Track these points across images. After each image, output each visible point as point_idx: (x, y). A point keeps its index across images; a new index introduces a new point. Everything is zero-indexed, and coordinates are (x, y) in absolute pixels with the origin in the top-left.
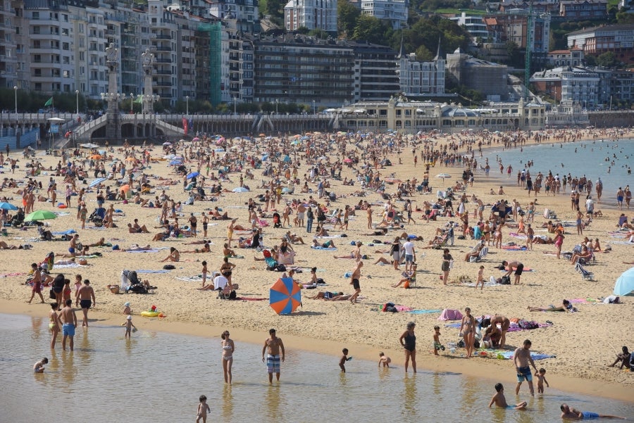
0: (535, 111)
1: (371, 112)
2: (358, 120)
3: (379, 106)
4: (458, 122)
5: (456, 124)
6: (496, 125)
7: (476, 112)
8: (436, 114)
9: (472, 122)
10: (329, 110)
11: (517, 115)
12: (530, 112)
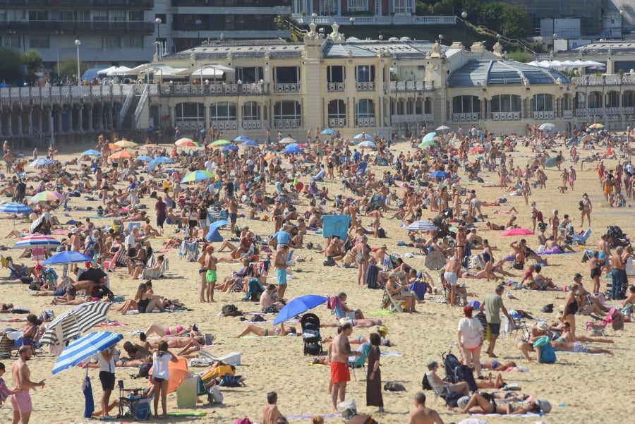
1: (248, 74)
2: (209, 101)
3: (272, 56)
4: (497, 104)
5: (495, 109)
6: (603, 110)
7: (552, 70)
8: (432, 77)
9: (543, 103)
10: (111, 71)
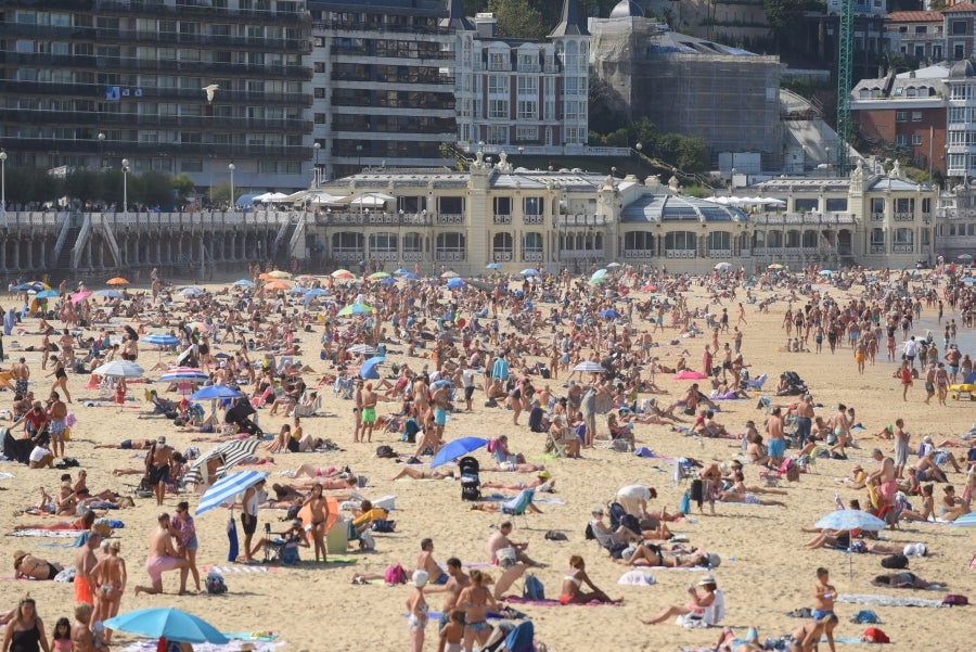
0: (903, 205)
1: (411, 204)
2: (368, 231)
3: (436, 185)
4: (671, 241)
5: (669, 246)
6: (782, 249)
7: (730, 207)
8: (604, 211)
9: (720, 241)
10: (266, 197)
11: (845, 216)
12: (887, 209)
